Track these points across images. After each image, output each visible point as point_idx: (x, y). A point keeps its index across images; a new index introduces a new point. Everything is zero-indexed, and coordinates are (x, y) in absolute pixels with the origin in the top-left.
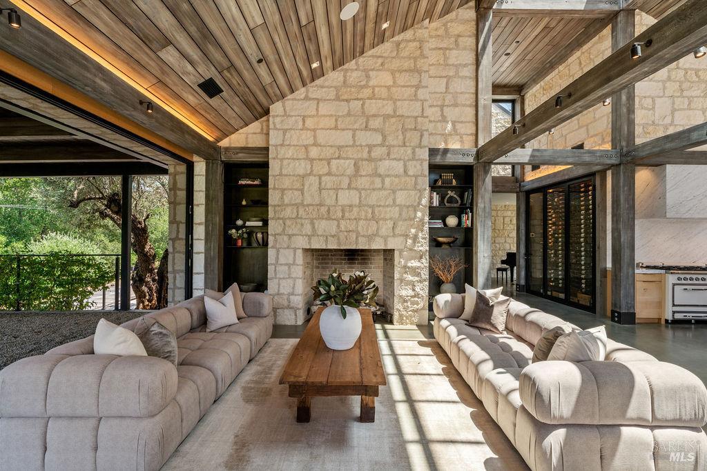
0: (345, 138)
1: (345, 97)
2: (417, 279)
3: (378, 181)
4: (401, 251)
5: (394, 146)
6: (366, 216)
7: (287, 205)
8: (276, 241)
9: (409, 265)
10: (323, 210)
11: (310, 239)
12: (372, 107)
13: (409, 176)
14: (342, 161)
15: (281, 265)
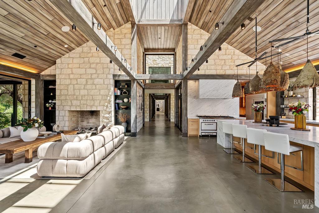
0: (82, 71)
1: (83, 57)
2: (108, 121)
3: (94, 86)
4: (102, 111)
5: (100, 74)
6: (90, 99)
7: (62, 95)
8: (59, 108)
9: (105, 116)
10: (75, 96)
11: (70, 107)
12: (92, 60)
13: (105, 84)
14: (81, 79)
15: (61, 116)
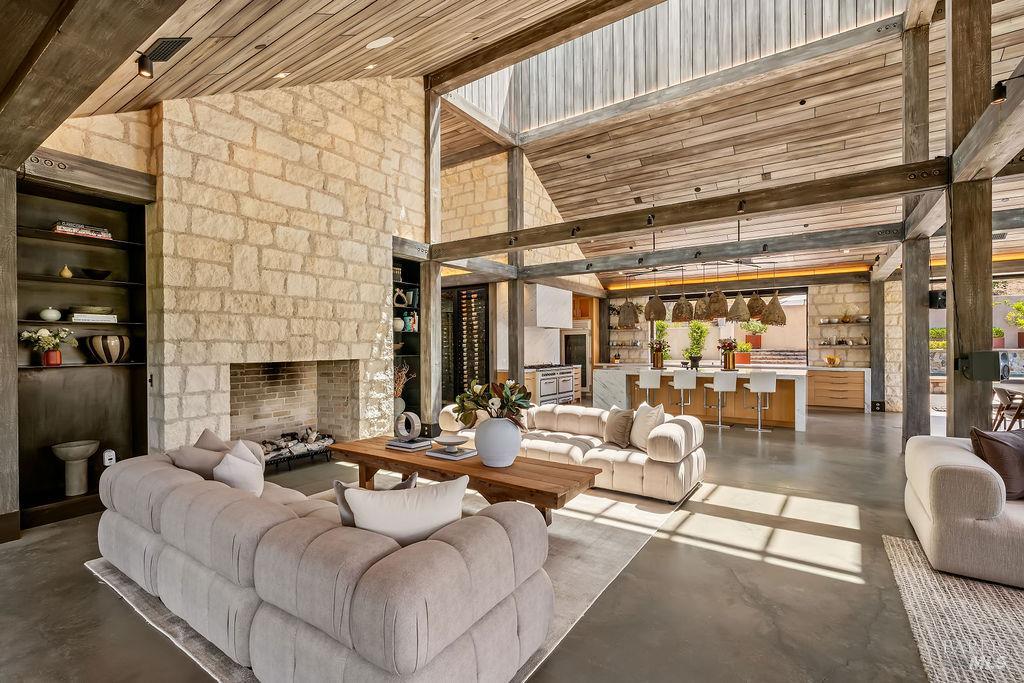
0: (295, 197)
1: (296, 135)
2: (383, 395)
3: (340, 266)
4: (366, 362)
5: (357, 224)
6: (326, 314)
7: (202, 288)
8: (179, 351)
9: (375, 378)
10: (266, 301)
11: (244, 349)
12: (332, 163)
13: (374, 266)
14: (292, 230)
15: (193, 394)
